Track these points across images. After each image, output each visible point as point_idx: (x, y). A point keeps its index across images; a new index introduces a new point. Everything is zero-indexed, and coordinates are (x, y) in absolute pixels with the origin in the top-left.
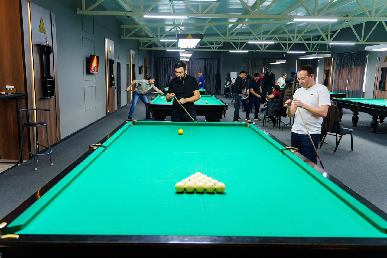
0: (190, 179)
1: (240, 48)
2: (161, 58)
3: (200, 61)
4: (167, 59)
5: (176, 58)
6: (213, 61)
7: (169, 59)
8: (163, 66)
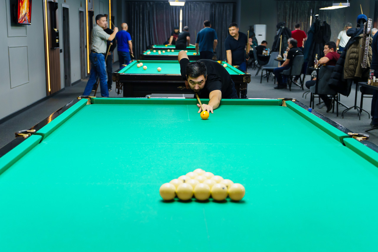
0: (185, 179)
2: (138, 2)
3: (203, 6)
4: (148, 3)
5: (162, 2)
6: (225, 7)
7: (151, 3)
8: (141, 16)
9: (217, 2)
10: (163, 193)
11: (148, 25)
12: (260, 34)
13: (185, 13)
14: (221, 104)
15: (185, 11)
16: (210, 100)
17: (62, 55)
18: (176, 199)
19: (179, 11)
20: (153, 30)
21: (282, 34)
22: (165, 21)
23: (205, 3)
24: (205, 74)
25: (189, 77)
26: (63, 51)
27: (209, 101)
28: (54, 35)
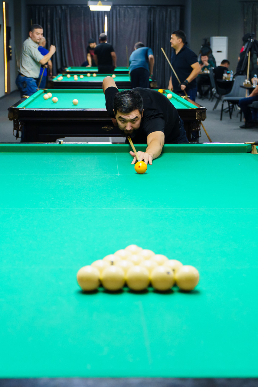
0: (113, 260)
2: (44, 5)
3: (138, 11)
4: (58, 8)
5: (79, 6)
6: (169, 12)
7: (63, 7)
8: (49, 26)
9: (158, 6)
10: (81, 280)
11: (59, 38)
12: (220, 50)
13: (111, 21)
14: (164, 151)
15: (111, 19)
16: (148, 146)
18: (101, 289)
19: (103, 18)
20: (66, 45)
21: (250, 50)
23: (140, 7)
24: (140, 108)
25: (118, 112)
27: (146, 147)
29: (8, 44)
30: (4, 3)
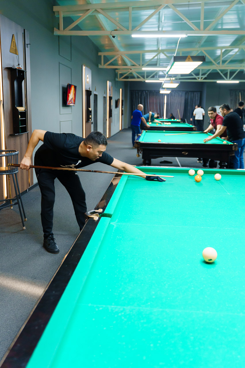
1: (230, 78)
2: (138, 90)
3: (180, 93)
4: (144, 92)
5: (154, 91)
6: (195, 94)
7: (146, 92)
8: (140, 100)
9: (190, 91)
15: (168, 97)
17: (92, 126)
19: (164, 97)
20: (147, 108)
22: (155, 103)
26: (93, 123)
28: (88, 113)
29: (122, 108)
30: (121, 89)
